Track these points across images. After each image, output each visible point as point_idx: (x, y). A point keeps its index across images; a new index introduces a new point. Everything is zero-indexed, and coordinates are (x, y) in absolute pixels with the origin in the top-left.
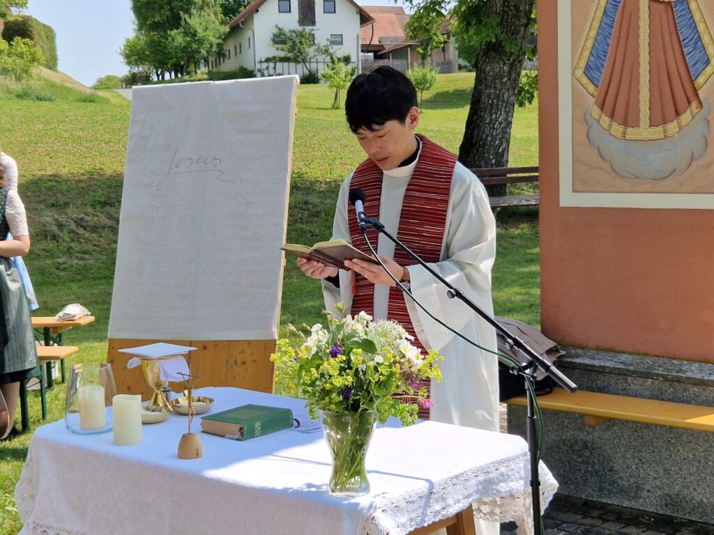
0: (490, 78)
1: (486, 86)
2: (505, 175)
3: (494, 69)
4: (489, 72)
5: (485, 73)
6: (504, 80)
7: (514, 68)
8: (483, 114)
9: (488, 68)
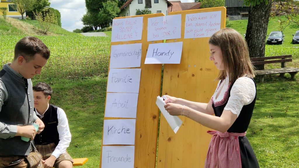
0: (256, 18)
1: (255, 21)
2: (264, 60)
3: (258, 13)
4: (256, 15)
5: (254, 15)
6: (263, 18)
7: (267, 13)
8: (253, 33)
9: (256, 13)
